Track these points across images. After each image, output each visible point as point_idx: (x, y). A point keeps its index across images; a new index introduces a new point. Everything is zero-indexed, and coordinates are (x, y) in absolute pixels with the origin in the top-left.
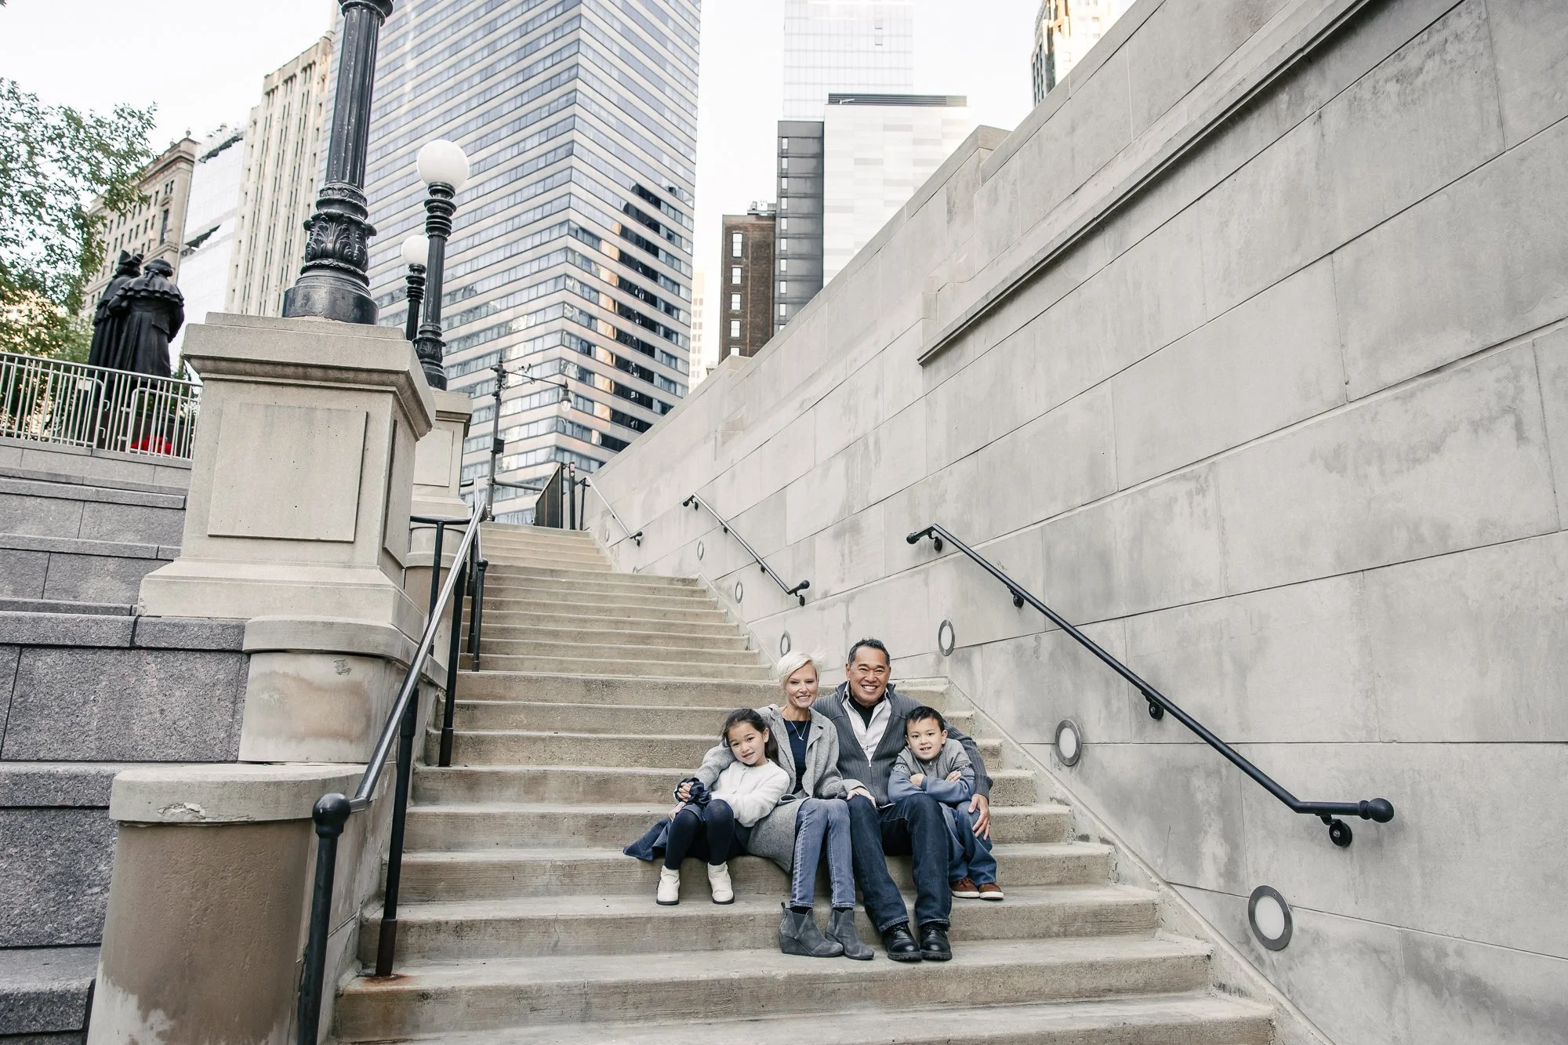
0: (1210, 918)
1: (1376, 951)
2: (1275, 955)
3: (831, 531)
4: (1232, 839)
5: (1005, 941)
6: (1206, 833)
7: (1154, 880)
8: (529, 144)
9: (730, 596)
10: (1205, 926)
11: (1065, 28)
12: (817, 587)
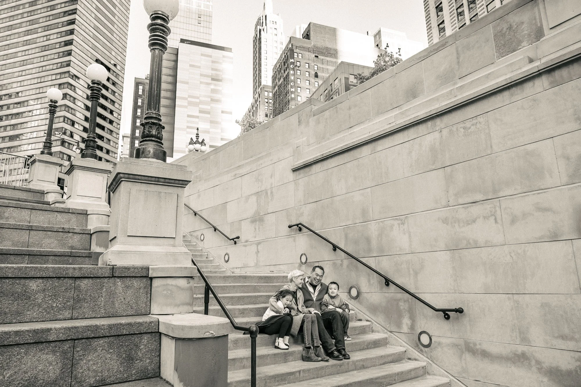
0: (405, 341)
1: (457, 345)
2: (426, 349)
3: (249, 220)
4: (413, 318)
5: (354, 352)
6: (404, 317)
7: (386, 331)
8: (52, 37)
9: (198, 239)
10: (403, 343)
11: (265, 30)
12: (243, 238)
